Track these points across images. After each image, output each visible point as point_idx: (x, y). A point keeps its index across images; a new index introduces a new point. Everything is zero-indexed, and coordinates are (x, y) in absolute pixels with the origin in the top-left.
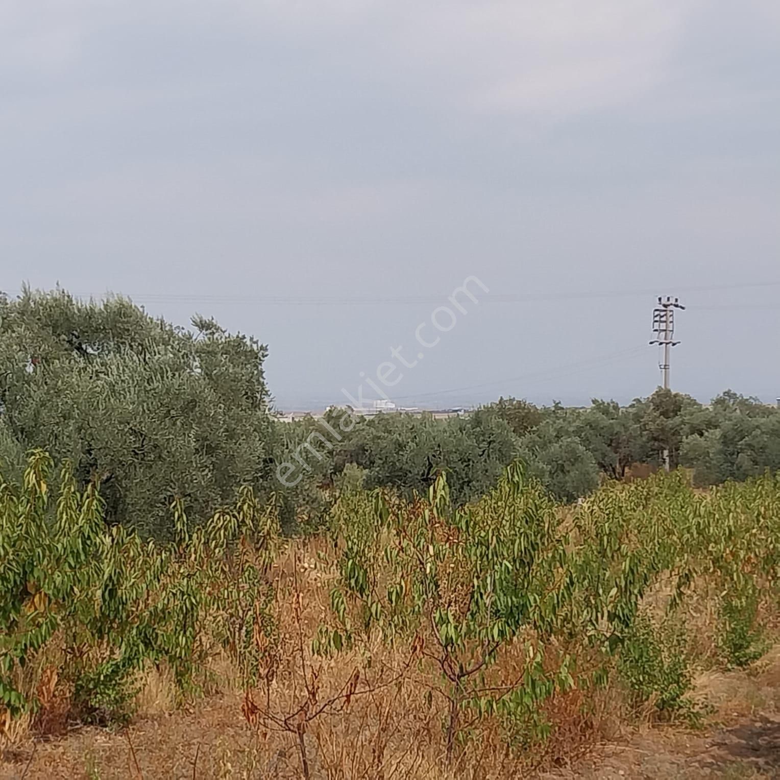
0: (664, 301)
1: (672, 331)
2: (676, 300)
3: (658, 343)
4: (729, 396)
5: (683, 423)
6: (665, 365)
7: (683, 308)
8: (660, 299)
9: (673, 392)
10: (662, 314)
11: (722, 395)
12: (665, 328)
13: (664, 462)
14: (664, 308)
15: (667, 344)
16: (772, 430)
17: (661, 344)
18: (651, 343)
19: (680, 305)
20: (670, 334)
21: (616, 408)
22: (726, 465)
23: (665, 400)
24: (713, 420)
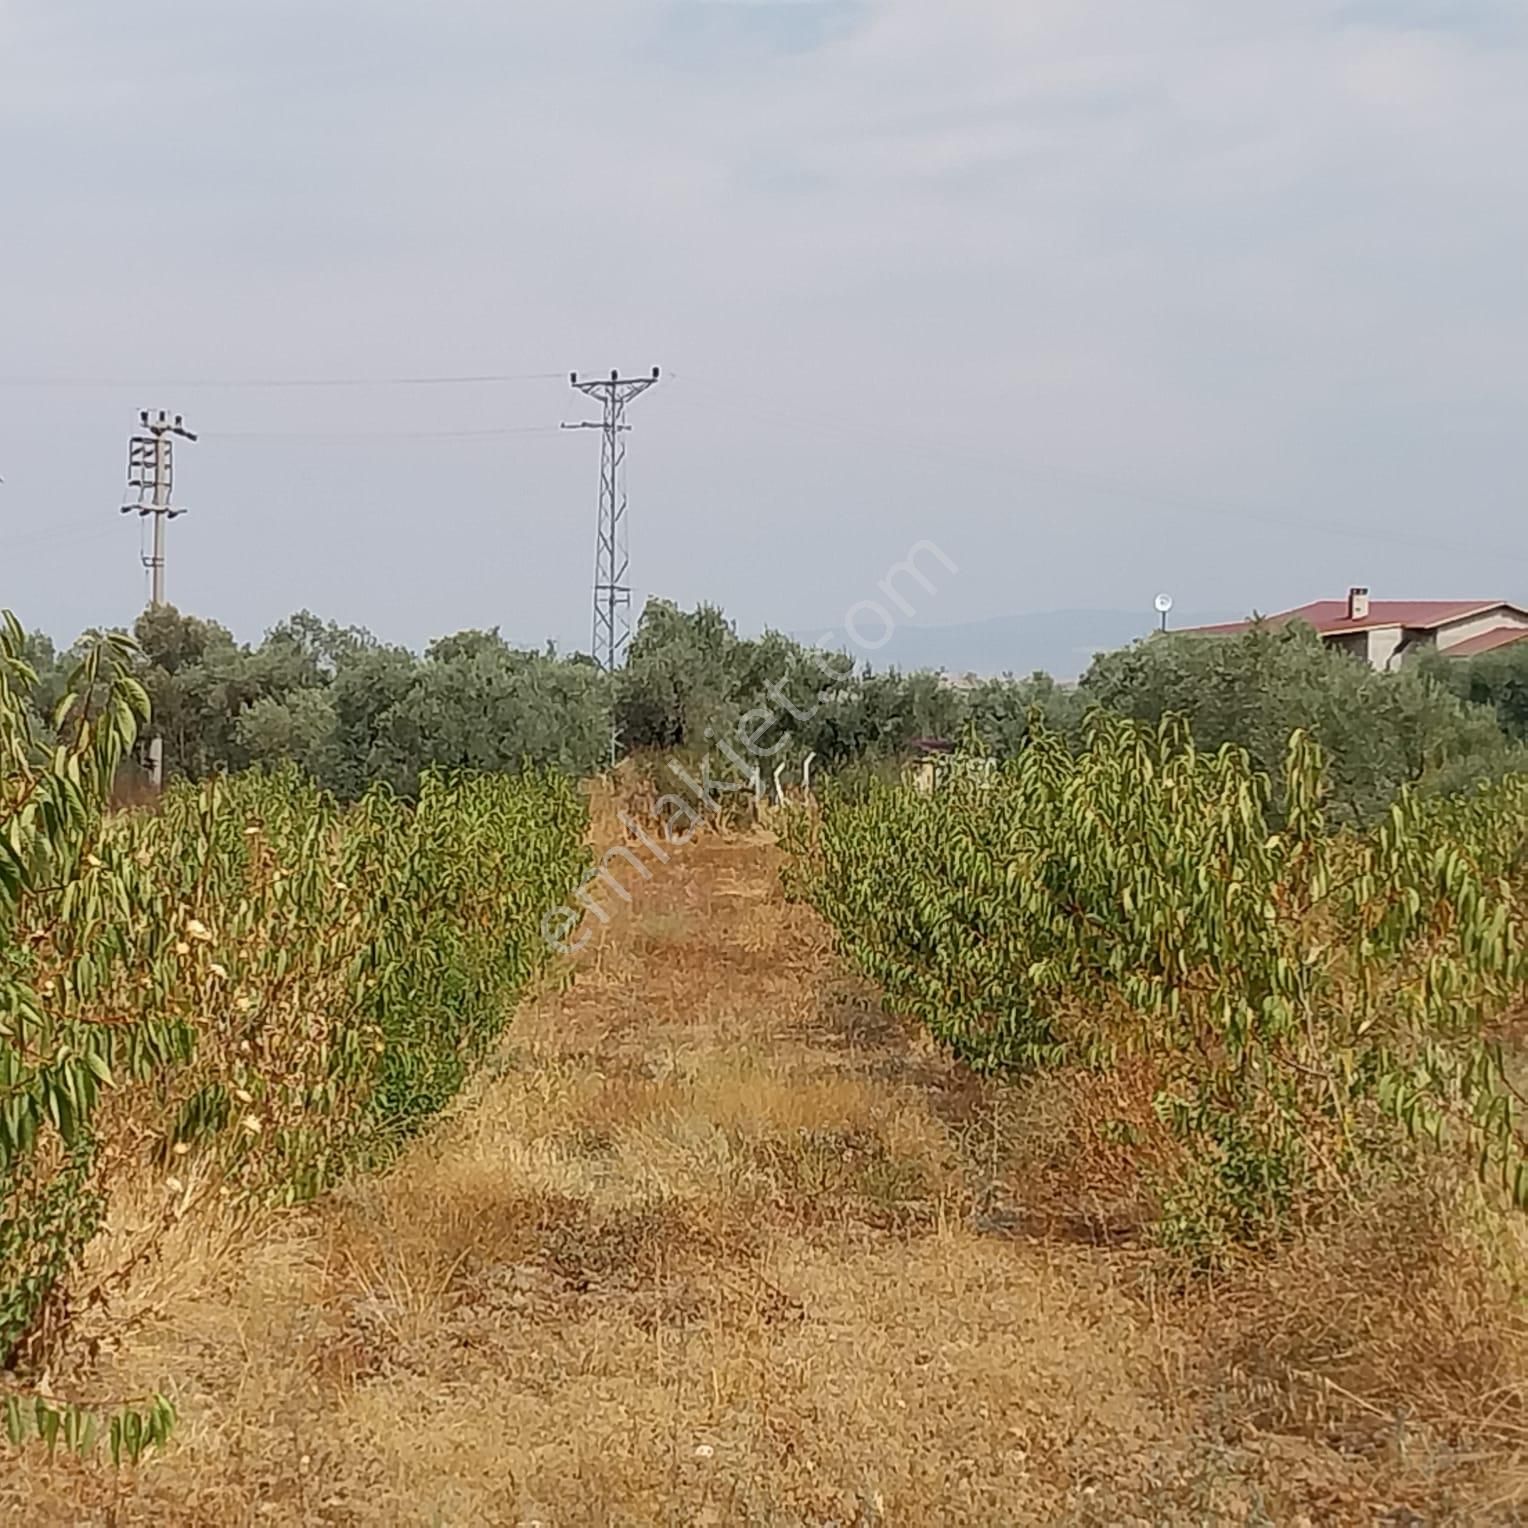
0: (154, 420)
1: (170, 485)
2: (178, 420)
3: (138, 511)
4: (303, 626)
5: (211, 679)
6: (155, 559)
7: (192, 437)
8: (144, 416)
9: (183, 615)
10: (150, 447)
11: (288, 622)
12: (153, 480)
13: (151, 767)
14: (153, 436)
15: (158, 512)
16: (450, 689)
17: (145, 512)
18: (125, 510)
19: (186, 430)
20: (163, 491)
21: (48, 649)
22: (346, 764)
23: (165, 631)
24: (276, 673)
